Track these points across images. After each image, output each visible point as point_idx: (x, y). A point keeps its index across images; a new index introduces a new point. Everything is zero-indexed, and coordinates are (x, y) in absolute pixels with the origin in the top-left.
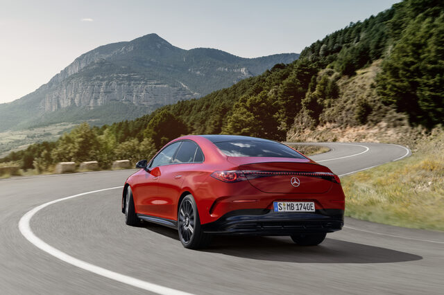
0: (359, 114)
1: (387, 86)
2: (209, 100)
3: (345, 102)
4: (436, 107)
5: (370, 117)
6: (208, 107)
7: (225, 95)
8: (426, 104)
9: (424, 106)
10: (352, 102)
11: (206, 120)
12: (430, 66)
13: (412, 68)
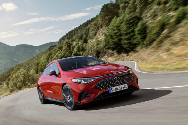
0: (96, 54)
1: (110, 42)
2: (28, 62)
3: (88, 52)
4: (130, 46)
5: (100, 55)
6: (28, 64)
7: (34, 59)
8: (126, 45)
9: (125, 46)
10: (91, 51)
11: (29, 69)
12: (125, 32)
13: (118, 34)
